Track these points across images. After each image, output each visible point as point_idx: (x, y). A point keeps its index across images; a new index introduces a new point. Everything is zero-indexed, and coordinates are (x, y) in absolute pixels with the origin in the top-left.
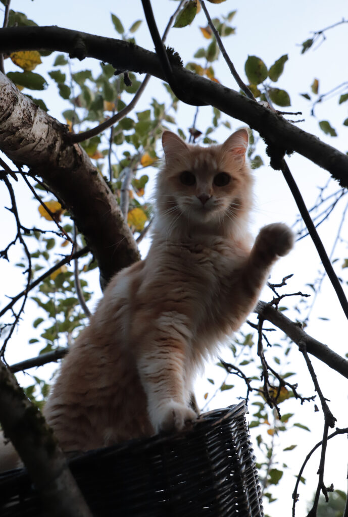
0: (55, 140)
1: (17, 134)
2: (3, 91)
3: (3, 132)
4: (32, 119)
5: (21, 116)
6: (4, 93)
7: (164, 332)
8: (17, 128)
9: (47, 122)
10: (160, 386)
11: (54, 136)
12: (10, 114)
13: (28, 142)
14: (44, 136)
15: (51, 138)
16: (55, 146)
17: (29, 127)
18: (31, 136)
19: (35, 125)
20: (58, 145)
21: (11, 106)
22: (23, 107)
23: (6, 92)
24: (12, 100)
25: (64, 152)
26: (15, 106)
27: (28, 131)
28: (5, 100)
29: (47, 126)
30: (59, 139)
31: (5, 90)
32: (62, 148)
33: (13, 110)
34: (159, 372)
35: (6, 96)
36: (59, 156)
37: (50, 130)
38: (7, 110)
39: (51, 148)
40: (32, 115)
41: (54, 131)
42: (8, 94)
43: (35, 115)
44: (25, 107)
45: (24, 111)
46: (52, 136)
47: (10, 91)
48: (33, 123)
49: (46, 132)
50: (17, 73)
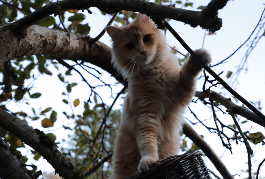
0: (85, 45)
1: (64, 50)
2: (48, 36)
3: (57, 52)
4: (68, 41)
5: (62, 42)
6: (49, 37)
7: (142, 125)
8: (62, 48)
9: (77, 39)
10: (144, 152)
11: (83, 43)
12: (56, 44)
13: (71, 52)
14: (78, 46)
15: (82, 45)
16: (86, 48)
17: (68, 45)
18: (71, 48)
19: (71, 43)
20: (87, 46)
21: (55, 40)
22: (61, 38)
23: (50, 36)
24: (54, 37)
25: (92, 48)
26: (56, 40)
27: (68, 47)
28: (51, 39)
29: (78, 41)
30: (86, 44)
31: (49, 35)
32: (90, 47)
33: (56, 42)
34: (143, 145)
35: (50, 37)
36: (90, 51)
37: (80, 42)
38: (53, 43)
39: (84, 49)
40: (68, 39)
41: (83, 41)
42: (51, 36)
43: (69, 39)
44: (63, 38)
45: (62, 39)
46: (82, 44)
47: (52, 34)
48: (69, 43)
49: (79, 43)
50: (72, 17)
